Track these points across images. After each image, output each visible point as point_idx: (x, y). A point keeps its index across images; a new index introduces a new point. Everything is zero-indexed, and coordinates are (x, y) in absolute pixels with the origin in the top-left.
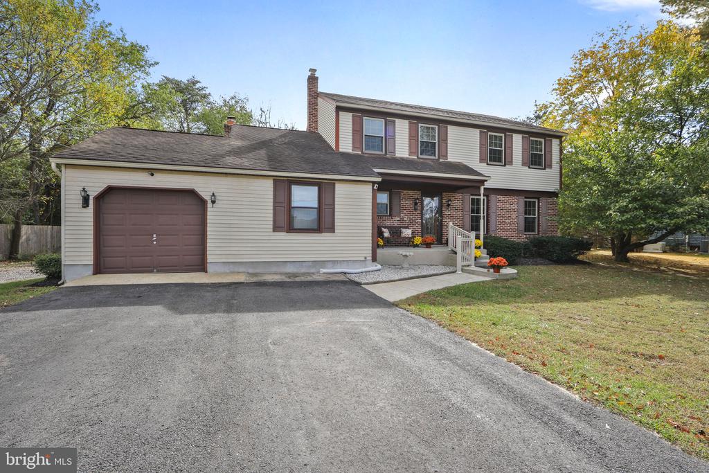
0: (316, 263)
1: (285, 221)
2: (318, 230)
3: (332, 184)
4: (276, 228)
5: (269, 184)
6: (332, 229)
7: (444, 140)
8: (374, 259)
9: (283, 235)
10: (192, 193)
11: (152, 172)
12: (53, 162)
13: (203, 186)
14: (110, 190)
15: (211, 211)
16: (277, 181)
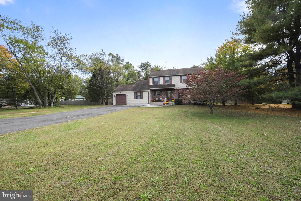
0: (140, 104)
1: (136, 98)
2: (140, 99)
3: (142, 92)
4: (135, 99)
5: (133, 93)
6: (142, 99)
7: (171, 79)
8: (149, 103)
9: (136, 100)
10: (125, 94)
11: (121, 92)
12: (112, 92)
13: (126, 94)
14: (117, 95)
15: (127, 97)
16: (134, 92)
